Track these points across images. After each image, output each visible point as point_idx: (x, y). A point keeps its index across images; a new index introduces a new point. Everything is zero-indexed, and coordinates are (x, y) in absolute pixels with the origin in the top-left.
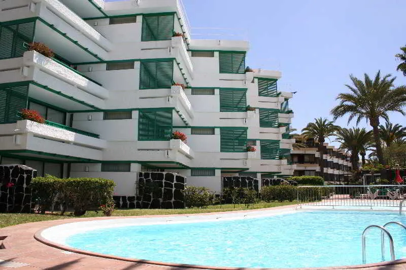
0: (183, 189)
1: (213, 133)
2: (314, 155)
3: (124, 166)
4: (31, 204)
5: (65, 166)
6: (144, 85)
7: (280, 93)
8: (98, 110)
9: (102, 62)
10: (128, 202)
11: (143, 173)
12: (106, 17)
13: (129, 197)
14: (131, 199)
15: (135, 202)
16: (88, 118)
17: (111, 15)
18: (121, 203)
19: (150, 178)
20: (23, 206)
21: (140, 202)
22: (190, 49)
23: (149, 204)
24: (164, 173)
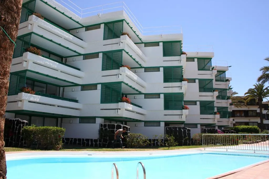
0: (127, 135)
1: (159, 98)
2: (256, 110)
3: (92, 120)
4: (23, 142)
5: (59, 119)
6: (105, 68)
7: (213, 68)
8: (77, 85)
9: (80, 55)
10: (94, 143)
11: (103, 124)
12: (83, 27)
13: (94, 140)
14: (96, 141)
15: (98, 143)
16: (72, 90)
17: (86, 26)
18: (90, 143)
19: (107, 127)
20: (20, 143)
21: (101, 143)
22: (143, 42)
23: (106, 144)
24: (116, 124)
